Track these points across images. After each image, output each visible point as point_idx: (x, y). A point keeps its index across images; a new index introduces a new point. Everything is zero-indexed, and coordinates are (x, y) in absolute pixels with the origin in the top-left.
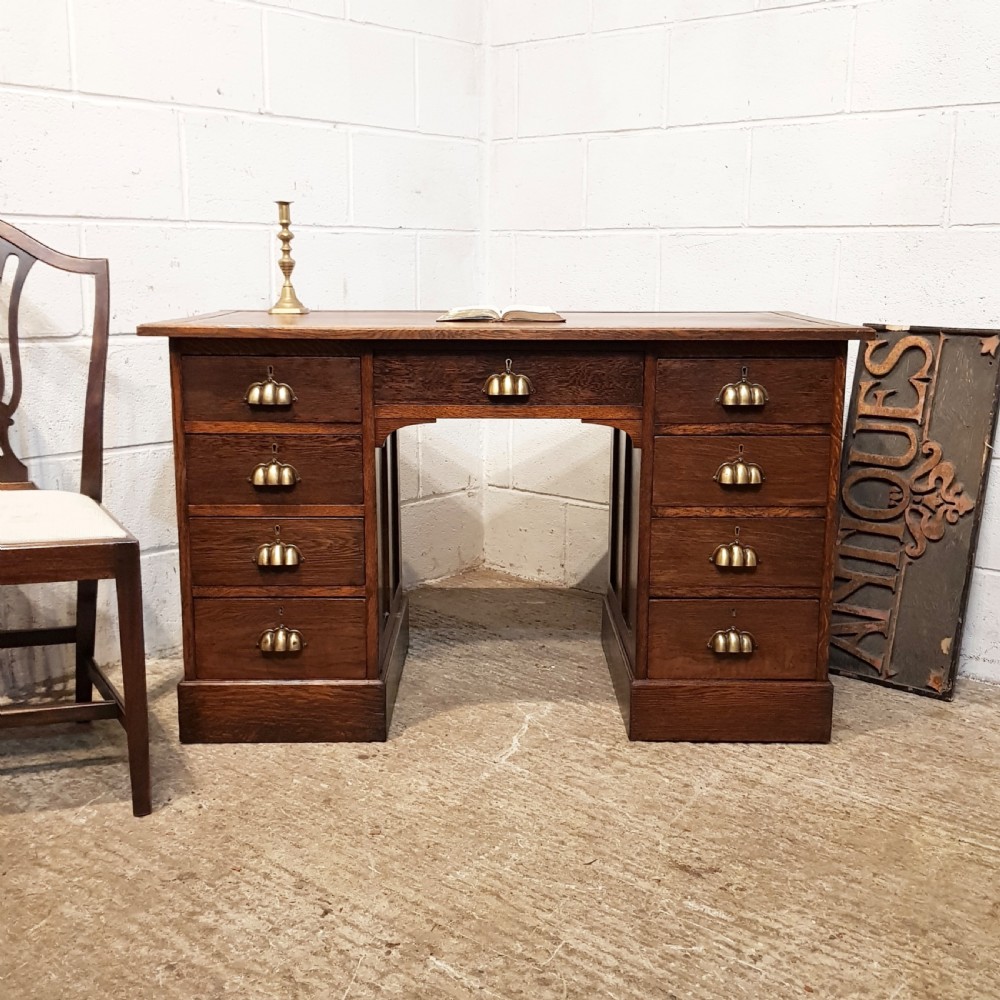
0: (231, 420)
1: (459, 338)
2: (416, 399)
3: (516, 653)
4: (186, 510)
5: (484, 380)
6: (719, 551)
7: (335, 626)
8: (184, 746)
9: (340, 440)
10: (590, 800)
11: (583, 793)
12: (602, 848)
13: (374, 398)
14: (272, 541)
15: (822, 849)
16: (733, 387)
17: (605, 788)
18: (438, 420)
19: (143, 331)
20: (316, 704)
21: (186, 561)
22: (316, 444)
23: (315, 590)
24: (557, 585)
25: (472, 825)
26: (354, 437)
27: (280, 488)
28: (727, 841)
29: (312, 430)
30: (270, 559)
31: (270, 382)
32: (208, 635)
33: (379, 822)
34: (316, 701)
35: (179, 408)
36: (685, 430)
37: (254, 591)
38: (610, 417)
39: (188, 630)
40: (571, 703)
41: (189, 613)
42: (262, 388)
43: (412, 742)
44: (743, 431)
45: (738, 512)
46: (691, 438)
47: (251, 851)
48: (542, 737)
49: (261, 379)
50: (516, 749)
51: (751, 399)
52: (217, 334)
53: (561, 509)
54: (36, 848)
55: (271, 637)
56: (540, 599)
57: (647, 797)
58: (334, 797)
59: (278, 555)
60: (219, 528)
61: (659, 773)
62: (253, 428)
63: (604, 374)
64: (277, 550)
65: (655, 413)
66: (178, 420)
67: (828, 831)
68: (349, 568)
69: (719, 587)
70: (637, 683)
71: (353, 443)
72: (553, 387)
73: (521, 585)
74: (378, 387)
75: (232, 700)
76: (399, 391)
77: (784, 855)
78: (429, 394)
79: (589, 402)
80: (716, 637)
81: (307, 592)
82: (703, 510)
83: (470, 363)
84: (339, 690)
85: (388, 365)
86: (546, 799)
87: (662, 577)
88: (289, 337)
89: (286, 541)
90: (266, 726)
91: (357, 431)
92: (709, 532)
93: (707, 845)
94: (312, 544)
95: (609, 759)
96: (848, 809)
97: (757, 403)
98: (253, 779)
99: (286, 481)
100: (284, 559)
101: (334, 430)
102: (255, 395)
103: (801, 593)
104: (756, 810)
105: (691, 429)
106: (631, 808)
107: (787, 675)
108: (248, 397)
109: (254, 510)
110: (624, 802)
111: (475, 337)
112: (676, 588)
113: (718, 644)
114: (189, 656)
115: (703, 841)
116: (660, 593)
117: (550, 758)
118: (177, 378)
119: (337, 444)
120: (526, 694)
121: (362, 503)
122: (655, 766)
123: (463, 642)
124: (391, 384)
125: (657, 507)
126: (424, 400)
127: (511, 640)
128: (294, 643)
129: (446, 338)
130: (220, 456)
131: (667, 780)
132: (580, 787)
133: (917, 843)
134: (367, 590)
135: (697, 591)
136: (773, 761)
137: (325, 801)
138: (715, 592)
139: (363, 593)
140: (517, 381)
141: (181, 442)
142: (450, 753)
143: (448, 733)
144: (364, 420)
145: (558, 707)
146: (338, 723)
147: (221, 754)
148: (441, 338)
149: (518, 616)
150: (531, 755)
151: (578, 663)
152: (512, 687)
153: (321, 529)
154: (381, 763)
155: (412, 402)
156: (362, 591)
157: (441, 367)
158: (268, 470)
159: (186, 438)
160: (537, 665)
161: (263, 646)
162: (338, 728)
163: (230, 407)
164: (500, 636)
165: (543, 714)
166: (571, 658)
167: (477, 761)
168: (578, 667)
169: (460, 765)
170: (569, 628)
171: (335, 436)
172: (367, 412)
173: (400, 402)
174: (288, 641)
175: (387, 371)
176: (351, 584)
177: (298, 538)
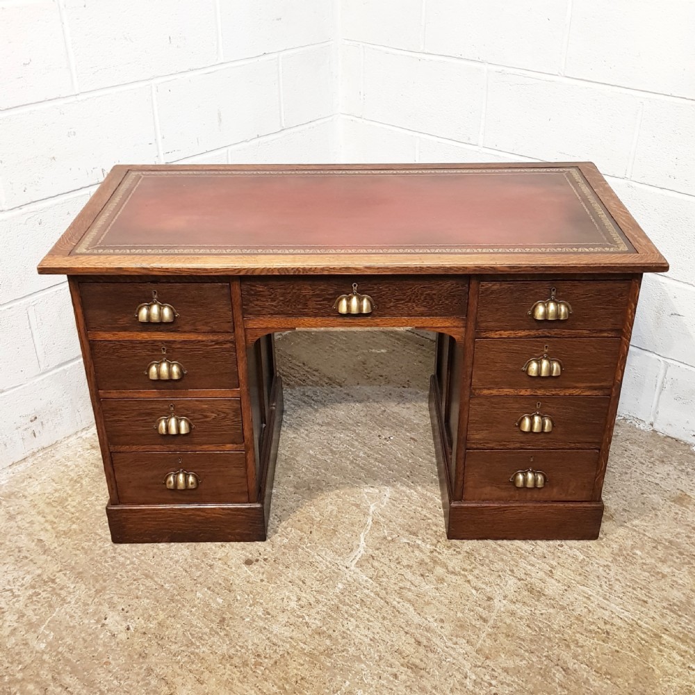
0: (125, 331)
1: (312, 273)
2: (278, 313)
3: (364, 420)
4: (97, 394)
5: (335, 299)
6: (523, 419)
7: (222, 469)
8: (116, 546)
9: (217, 344)
10: (417, 619)
11: (412, 609)
12: (425, 682)
13: (243, 314)
14: (168, 415)
15: (587, 682)
16: (543, 304)
17: (428, 603)
19: (43, 271)
20: (211, 520)
21: (102, 429)
22: (197, 347)
23: (205, 446)
25: (328, 653)
26: (227, 341)
27: (171, 381)
28: (517, 671)
29: (193, 337)
30: (167, 429)
31: (156, 303)
32: (125, 476)
33: (260, 650)
34: (213, 517)
35: (82, 321)
36: (500, 335)
37: (159, 447)
38: (439, 325)
39: (110, 474)
40: (404, 488)
41: (109, 463)
42: (149, 307)
43: (286, 541)
44: (548, 334)
45: (539, 392)
46: (506, 340)
47: (166, 688)
48: (382, 535)
49: (149, 302)
50: (363, 552)
51: (557, 313)
52: (106, 272)
54: (10, 682)
55: (174, 477)
57: (459, 615)
58: (228, 616)
59: (174, 425)
60: (125, 407)
61: (469, 581)
62: (146, 336)
63: (435, 294)
64: (173, 422)
65: (477, 323)
66: (82, 331)
67: (592, 658)
68: (230, 432)
69: (522, 442)
70: (454, 504)
71: (228, 345)
72: (392, 304)
74: (245, 305)
75: (148, 518)
76: (263, 308)
77: (559, 689)
78: (288, 310)
79: (422, 315)
80: (517, 474)
81: (199, 448)
82: (511, 390)
83: (323, 288)
84: (229, 511)
85: (253, 288)
86: (384, 618)
87: (476, 436)
88: (168, 274)
89: (179, 415)
90: (175, 533)
91: (231, 337)
92: (517, 406)
93: (502, 677)
94: (200, 417)
95: (431, 564)
96: (608, 627)
97: (562, 319)
98: (167, 591)
99: (176, 376)
100: (178, 428)
101: (211, 337)
102: (143, 313)
103: (586, 446)
104: (540, 628)
105: (505, 334)
106: (448, 628)
107: (569, 498)
108: (138, 314)
109: (152, 394)
110: (442, 621)
111: (326, 273)
112: (488, 443)
113: (519, 480)
114: (112, 489)
115: (500, 671)
116: (475, 446)
117: (387, 562)
118: (77, 300)
119: (215, 347)
120: (371, 476)
121: (239, 387)
122: (466, 573)
124: (256, 303)
125: (475, 389)
126: (284, 314)
127: (360, 402)
128: (192, 483)
129: (301, 274)
130: (120, 357)
131: (474, 592)
132: (409, 601)
133: (657, 672)
134: (245, 446)
135: (504, 445)
136: (555, 563)
137: (220, 621)
138: (518, 445)
140: (363, 300)
141: (87, 347)
142: (313, 557)
143: (312, 530)
144: (236, 329)
145: (394, 493)
146: (229, 531)
147: (143, 558)
148: (296, 274)
149: (366, 369)
150: (373, 559)
151: (410, 433)
152: (361, 467)
153: (206, 406)
154: (262, 570)
155: (275, 316)
156: (242, 447)
157: (298, 290)
158: (160, 367)
159: (90, 344)
160: (379, 436)
161: (167, 485)
162: (229, 534)
163: (123, 321)
164: (352, 397)
165: (383, 504)
166: (405, 426)
167: (333, 568)
168: (411, 438)
169: (321, 572)
170: (405, 385)
171: (213, 341)
172: (238, 323)
173: (265, 316)
174: (186, 481)
175: (253, 293)
176: (233, 443)
177: (188, 413)
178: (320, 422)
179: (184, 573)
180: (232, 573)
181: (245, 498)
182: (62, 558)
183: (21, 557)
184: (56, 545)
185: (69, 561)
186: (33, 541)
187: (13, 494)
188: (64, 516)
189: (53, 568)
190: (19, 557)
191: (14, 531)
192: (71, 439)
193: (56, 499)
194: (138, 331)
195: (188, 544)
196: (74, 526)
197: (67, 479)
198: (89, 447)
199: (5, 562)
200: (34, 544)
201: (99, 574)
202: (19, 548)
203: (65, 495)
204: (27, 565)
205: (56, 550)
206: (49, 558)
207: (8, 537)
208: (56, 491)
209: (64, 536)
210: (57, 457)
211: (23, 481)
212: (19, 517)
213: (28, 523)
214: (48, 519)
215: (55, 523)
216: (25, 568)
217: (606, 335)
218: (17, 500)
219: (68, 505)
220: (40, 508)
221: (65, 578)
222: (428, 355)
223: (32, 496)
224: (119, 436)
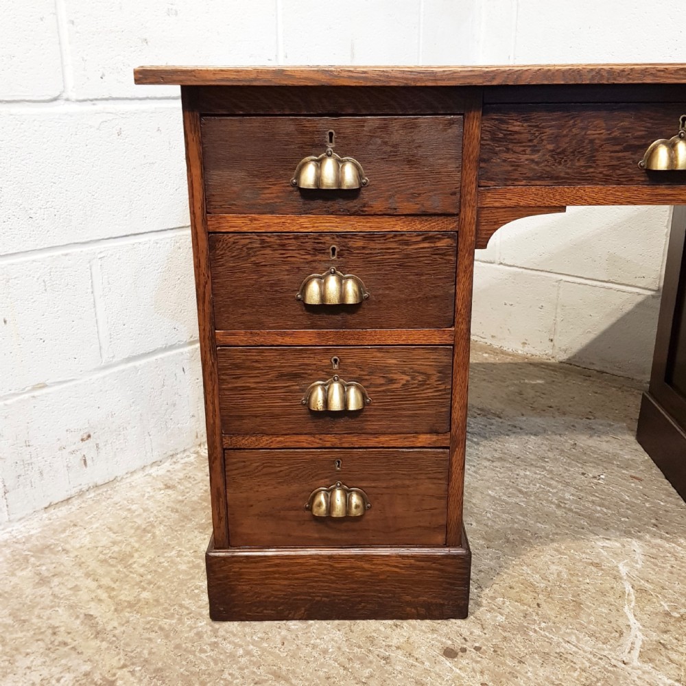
0: (272, 213)
2: (540, 178)
3: (550, 455)
4: (213, 337)
7: (408, 482)
8: (217, 625)
9: (424, 240)
13: (479, 178)
14: (328, 376)
18: (568, 207)
19: (144, 76)
20: (381, 577)
21: (213, 403)
22: (393, 245)
23: (383, 438)
24: (544, 359)
26: (445, 234)
27: (342, 307)
29: (388, 225)
30: (326, 402)
31: (331, 156)
32: (244, 495)
34: (383, 573)
35: (199, 195)
37: (304, 440)
39: (218, 489)
40: (658, 541)
41: (219, 469)
42: (319, 164)
48: (660, 609)
49: (315, 148)
52: (255, 79)
53: (554, 286)
55: (326, 496)
56: (540, 378)
60: (257, 361)
62: (307, 223)
64: (336, 389)
66: (198, 212)
68: (430, 411)
71: (444, 243)
73: (509, 359)
74: (484, 161)
75: (274, 572)
76: (516, 166)
78: (560, 170)
81: (373, 441)
83: (626, 123)
84: (412, 561)
85: (504, 126)
88: (364, 83)
89: (347, 378)
90: (318, 601)
91: (450, 225)
94: (382, 381)
99: (351, 300)
100: (345, 401)
101: (419, 226)
102: (308, 175)
108: (298, 177)
109: (307, 337)
111: (648, 80)
114: (220, 519)
118: (195, 148)
119: (422, 245)
120: (597, 524)
121: (453, 325)
123: (486, 438)
124: (505, 156)
126: (552, 178)
127: (535, 435)
128: (357, 507)
129: (605, 82)
130: (257, 264)
134: (452, 438)
139: (447, 443)
141: (204, 244)
142: (558, 644)
143: (539, 601)
144: (463, 210)
145: (647, 548)
146: (408, 598)
147: (265, 645)
148: (596, 82)
149: (526, 400)
150: (666, 648)
151: (627, 471)
152: (576, 513)
153: (394, 361)
154: (478, 667)
155: (533, 182)
156: (445, 440)
157: (582, 129)
158: (325, 283)
159: (209, 239)
160: (583, 474)
161: (315, 510)
162: (409, 604)
163: (272, 193)
164: (521, 429)
165: (637, 563)
166: (615, 462)
167: (602, 663)
168: (631, 476)
169: (584, 671)
170: (588, 417)
171: (419, 234)
172: (468, 197)
173: (517, 183)
174: (347, 503)
175: (501, 135)
176: (431, 432)
177: (362, 373)
178: (489, 457)
179: (341, 671)
180: (427, 672)
181: (440, 538)
182: (127, 645)
183: (56, 643)
184: (115, 624)
185: (138, 650)
186: (77, 617)
187: (48, 547)
188: (128, 579)
189: (112, 661)
190: (52, 643)
191: (47, 601)
192: (136, 476)
193: (115, 555)
194: (293, 213)
195: (337, 622)
196: (145, 595)
197: (132, 527)
198: (162, 486)
199: (28, 651)
200: (78, 622)
201: (191, 673)
202: (54, 628)
203: (129, 549)
204: (66, 655)
205: (116, 632)
206: (104, 645)
207: (36, 611)
208: (114, 543)
209: (129, 610)
210: (116, 498)
211: (64, 531)
212: (56, 581)
213: (71, 589)
214: (101, 583)
215: (113, 589)
216: (63, 662)
218: (53, 556)
219: (135, 562)
220: (90, 568)
221: (132, 679)
222: (600, 386)
223: (76, 550)
224: (241, 418)
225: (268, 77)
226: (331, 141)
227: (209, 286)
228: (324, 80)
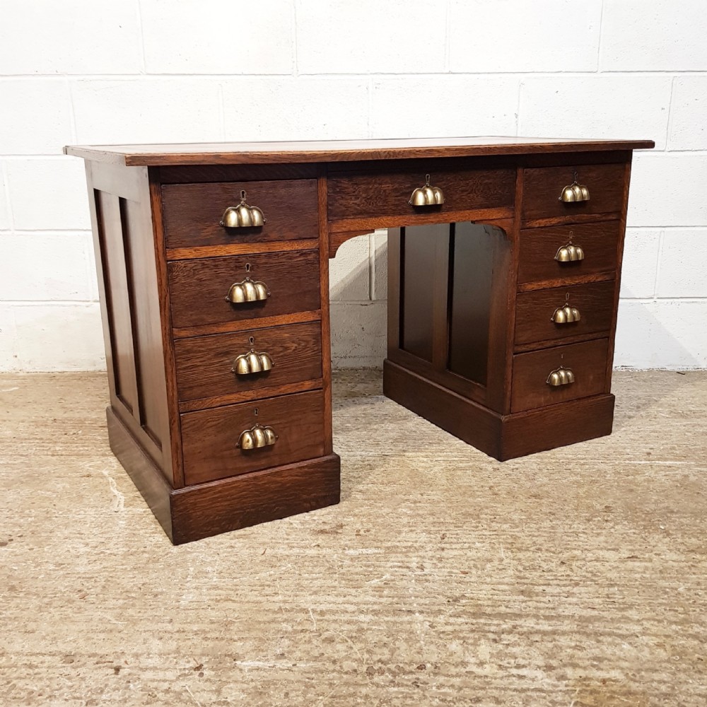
0: (209, 245)
1: (401, 157)
2: (361, 213)
4: (171, 333)
5: (409, 193)
6: (557, 313)
7: (300, 416)
9: (301, 255)
13: (328, 215)
14: (245, 351)
16: (570, 188)
18: (375, 230)
19: (132, 161)
21: (172, 381)
22: (284, 260)
23: (283, 388)
26: (312, 251)
27: (257, 303)
29: (279, 247)
30: (250, 367)
31: (244, 206)
32: (195, 445)
35: (160, 236)
36: (540, 224)
37: (233, 397)
38: (494, 217)
39: (177, 444)
41: (177, 429)
42: (238, 211)
44: (573, 221)
45: (567, 283)
46: (543, 229)
49: (234, 203)
52: (203, 161)
55: (251, 435)
59: (250, 363)
60: (201, 346)
62: (235, 249)
63: (491, 183)
64: (253, 358)
65: (523, 213)
66: (160, 248)
68: (310, 365)
69: (556, 339)
70: (505, 419)
71: (312, 257)
72: (457, 196)
74: (331, 205)
76: (348, 207)
78: (370, 208)
79: (481, 206)
80: (552, 375)
81: (277, 392)
82: (547, 283)
83: (400, 180)
84: (306, 469)
85: (339, 185)
87: (522, 337)
88: (266, 162)
89: (259, 350)
90: (248, 513)
91: (315, 245)
92: (552, 299)
94: (281, 349)
97: (586, 200)
99: (262, 297)
100: (261, 365)
101: (297, 246)
102: (232, 219)
103: (600, 335)
105: (543, 222)
107: (589, 393)
108: (225, 220)
109: (232, 326)
112: (530, 344)
113: (554, 380)
114: (178, 466)
116: (520, 349)
118: (158, 205)
119: (299, 259)
121: (320, 308)
124: (341, 201)
125: (520, 285)
126: (366, 213)
128: (272, 437)
129: (392, 158)
130: (200, 280)
134: (323, 382)
138: (552, 342)
139: (321, 385)
140: (436, 192)
141: (164, 269)
144: (321, 234)
146: (305, 497)
148: (388, 158)
153: (287, 335)
155: (357, 216)
156: (319, 383)
157: (380, 184)
158: (245, 288)
159: (168, 265)
161: (244, 446)
162: (305, 500)
163: (208, 232)
171: (298, 251)
172: (324, 227)
173: (349, 217)
174: (265, 437)
175: (338, 190)
176: (312, 379)
177: (269, 345)
181: (321, 451)
194: (222, 244)
217: (611, 217)
224: (191, 388)
225: (211, 159)
226: (243, 197)
227: (168, 298)
228: (244, 161)
